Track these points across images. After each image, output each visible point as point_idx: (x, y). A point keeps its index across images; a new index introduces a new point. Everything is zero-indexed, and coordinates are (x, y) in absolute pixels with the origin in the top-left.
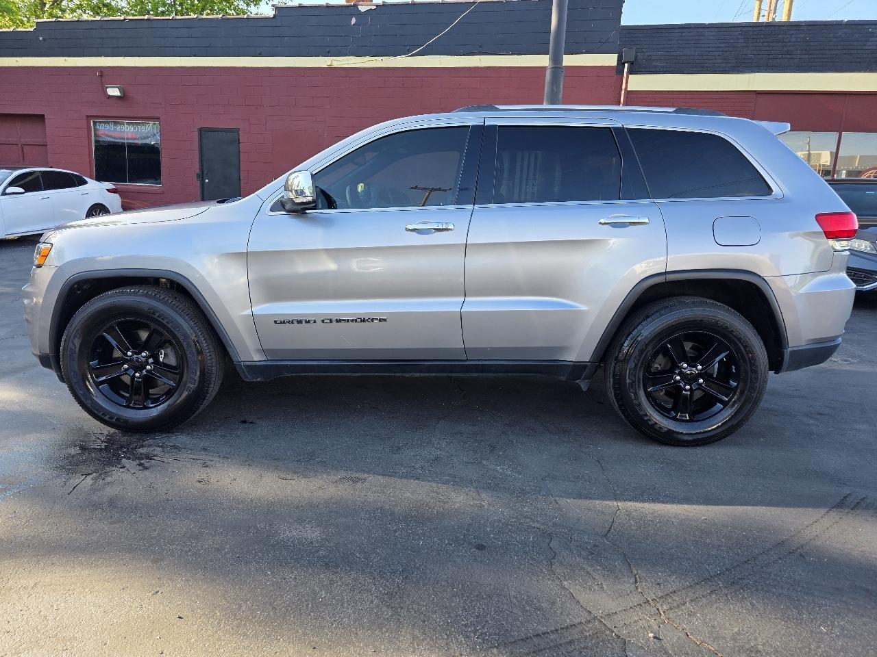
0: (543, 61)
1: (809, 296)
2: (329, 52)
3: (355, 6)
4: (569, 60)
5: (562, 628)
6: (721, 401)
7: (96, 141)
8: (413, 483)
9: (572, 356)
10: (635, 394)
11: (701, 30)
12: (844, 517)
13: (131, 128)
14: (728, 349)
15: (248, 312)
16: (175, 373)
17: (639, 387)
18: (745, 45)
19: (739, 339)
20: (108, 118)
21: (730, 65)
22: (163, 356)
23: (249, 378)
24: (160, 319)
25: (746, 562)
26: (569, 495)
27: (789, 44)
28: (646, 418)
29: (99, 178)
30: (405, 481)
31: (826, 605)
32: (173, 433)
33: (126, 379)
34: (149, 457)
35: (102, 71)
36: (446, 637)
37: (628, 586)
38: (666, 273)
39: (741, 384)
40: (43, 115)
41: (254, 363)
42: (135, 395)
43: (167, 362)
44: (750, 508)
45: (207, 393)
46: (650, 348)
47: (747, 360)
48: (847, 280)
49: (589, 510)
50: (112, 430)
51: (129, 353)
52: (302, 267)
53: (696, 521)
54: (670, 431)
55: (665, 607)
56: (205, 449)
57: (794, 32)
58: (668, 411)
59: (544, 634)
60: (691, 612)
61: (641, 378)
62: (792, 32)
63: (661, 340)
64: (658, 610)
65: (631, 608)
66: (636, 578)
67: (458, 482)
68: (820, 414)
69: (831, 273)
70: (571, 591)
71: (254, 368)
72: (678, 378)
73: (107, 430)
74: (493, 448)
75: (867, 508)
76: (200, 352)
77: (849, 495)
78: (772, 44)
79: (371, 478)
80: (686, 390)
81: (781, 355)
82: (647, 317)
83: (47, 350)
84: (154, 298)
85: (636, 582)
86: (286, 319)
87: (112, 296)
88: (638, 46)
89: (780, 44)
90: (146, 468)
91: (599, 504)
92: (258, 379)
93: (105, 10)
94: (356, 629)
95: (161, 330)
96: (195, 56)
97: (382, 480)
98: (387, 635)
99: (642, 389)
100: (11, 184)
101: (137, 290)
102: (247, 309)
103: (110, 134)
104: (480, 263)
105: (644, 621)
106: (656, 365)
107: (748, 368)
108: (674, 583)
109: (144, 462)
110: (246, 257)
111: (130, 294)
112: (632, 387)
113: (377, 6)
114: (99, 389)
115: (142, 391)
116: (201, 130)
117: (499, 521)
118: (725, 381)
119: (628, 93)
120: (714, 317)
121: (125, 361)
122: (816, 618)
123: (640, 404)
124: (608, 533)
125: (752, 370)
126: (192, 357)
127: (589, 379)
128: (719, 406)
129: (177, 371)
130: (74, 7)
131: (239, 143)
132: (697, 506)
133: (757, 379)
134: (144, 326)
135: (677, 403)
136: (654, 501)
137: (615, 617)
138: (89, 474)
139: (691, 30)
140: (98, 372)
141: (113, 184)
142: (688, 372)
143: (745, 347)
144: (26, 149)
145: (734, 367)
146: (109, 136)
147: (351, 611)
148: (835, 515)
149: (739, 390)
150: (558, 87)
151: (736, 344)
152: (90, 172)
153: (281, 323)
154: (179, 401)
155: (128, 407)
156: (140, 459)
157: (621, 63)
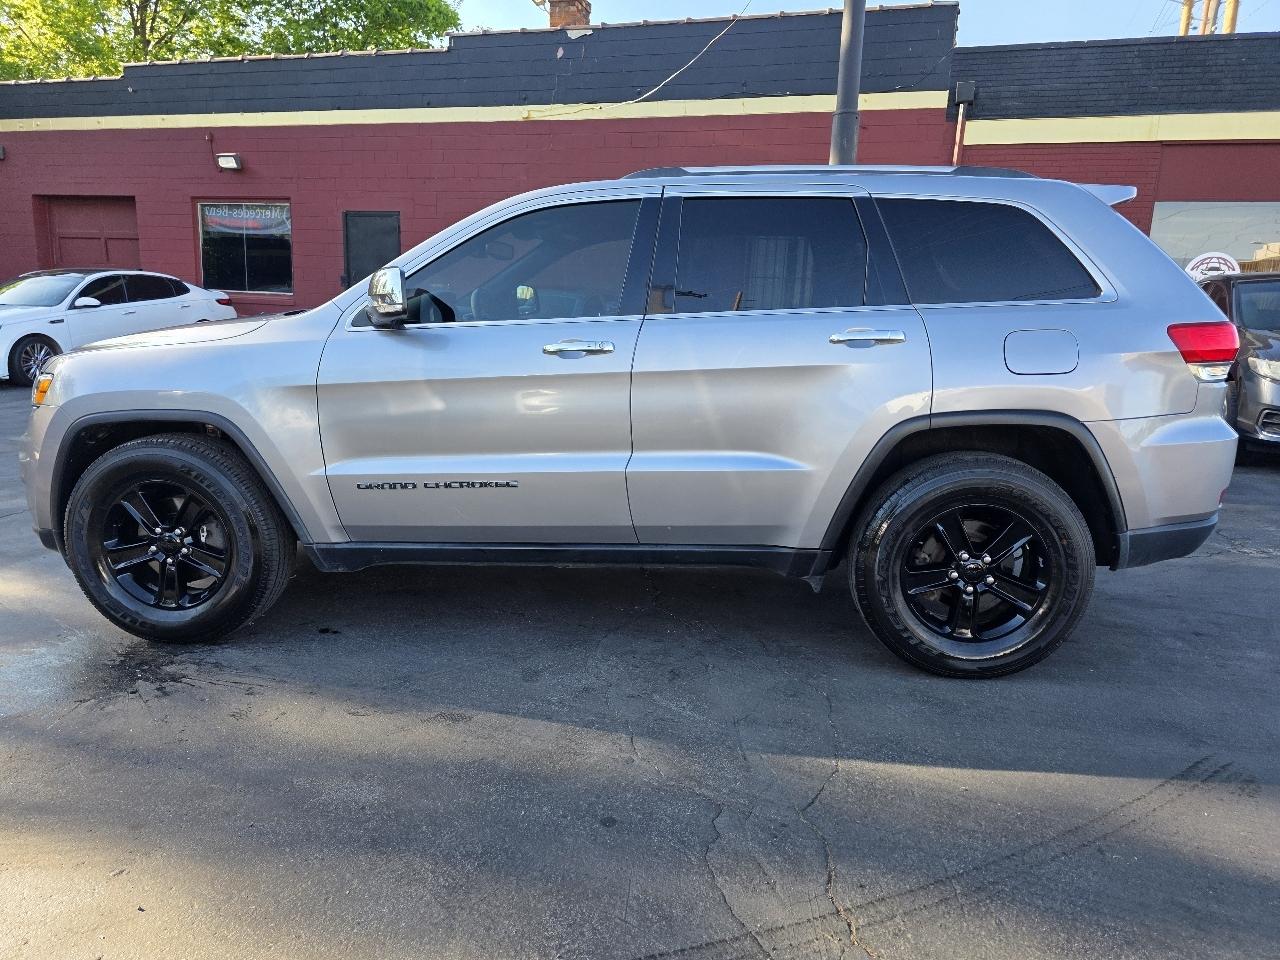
0: (827, 104)
1: (1159, 451)
2: (525, 99)
3: (563, 31)
4: (868, 102)
5: (692, 948)
6: (1023, 612)
7: (206, 233)
8: (540, 725)
9: (793, 540)
10: (889, 598)
11: (1076, 51)
12: (1187, 794)
13: (251, 214)
14: (1030, 531)
15: (320, 471)
16: (221, 559)
17: (894, 587)
18: (1145, 71)
19: (1048, 517)
20: (216, 200)
21: (1120, 102)
22: (205, 534)
23: (326, 568)
24: (197, 482)
25: (1008, 857)
26: (768, 748)
27: (1214, 68)
28: (905, 635)
29: (208, 285)
30: (530, 721)
31: (1115, 929)
32: (220, 644)
33: (155, 566)
34: (174, 679)
35: (212, 133)
36: (513, 954)
37: (815, 888)
38: (931, 416)
39: (1053, 586)
40: (133, 198)
41: (332, 546)
42: (167, 589)
43: (210, 543)
44: (1040, 775)
45: (266, 588)
46: (909, 528)
47: (1061, 548)
48: (1223, 428)
49: (791, 770)
50: (136, 639)
51: (158, 530)
52: (395, 408)
53: (949, 793)
54: (942, 655)
55: (861, 921)
56: (256, 669)
57: (1222, 51)
58: (941, 624)
59: (661, 955)
60: (900, 931)
61: (898, 574)
62: (1217, 51)
63: (927, 517)
64: (849, 925)
65: (809, 920)
66: (830, 877)
67: (604, 724)
68: (1197, 634)
69: (1197, 415)
70: (724, 891)
71: (331, 553)
72: (955, 575)
73: (129, 639)
74: (675, 674)
75: (1228, 780)
76: (254, 530)
77: (1206, 759)
78: (1186, 70)
79: (480, 717)
80: (968, 594)
81: (1116, 541)
82: (907, 482)
83: (49, 525)
84: (190, 451)
85: (829, 881)
86: (374, 482)
87: (133, 448)
88: (980, 79)
89: (1198, 70)
90: (166, 694)
91: (809, 762)
92: (340, 570)
93: (229, 47)
94: (385, 937)
95: (200, 497)
96: (339, 109)
97: (495, 718)
98: (428, 947)
99: (899, 588)
100: (83, 293)
101: (166, 440)
102: (321, 467)
103: (224, 223)
104: (652, 400)
105: (822, 941)
106: (923, 555)
107: (1063, 561)
108: (887, 884)
109: (165, 684)
110: (315, 393)
111: (158, 445)
112: (884, 588)
113: (593, 29)
114: (117, 580)
115: (176, 583)
116: (346, 215)
117: (648, 784)
118: (1030, 580)
119: (964, 149)
120: (1006, 481)
121: (152, 542)
122: (1093, 949)
123: (896, 614)
124: (809, 805)
125: (1069, 566)
126: (243, 538)
127: (821, 574)
128: (1019, 619)
129: (223, 556)
130: (187, 44)
131: (399, 232)
132: (959, 770)
133: (1075, 577)
134: (179, 492)
135: (953, 613)
136: (893, 760)
137: (779, 934)
138: (85, 701)
139: (1060, 52)
140: (116, 555)
141: (228, 293)
142: (972, 566)
143: (1056, 529)
144: (110, 243)
145: (1041, 560)
146: (221, 225)
147: (385, 910)
148: (1171, 789)
149: (1049, 595)
150: (850, 141)
151: (1042, 525)
152: (196, 275)
153: (367, 487)
154: (227, 598)
155: (157, 606)
156: (162, 680)
157: (953, 103)
